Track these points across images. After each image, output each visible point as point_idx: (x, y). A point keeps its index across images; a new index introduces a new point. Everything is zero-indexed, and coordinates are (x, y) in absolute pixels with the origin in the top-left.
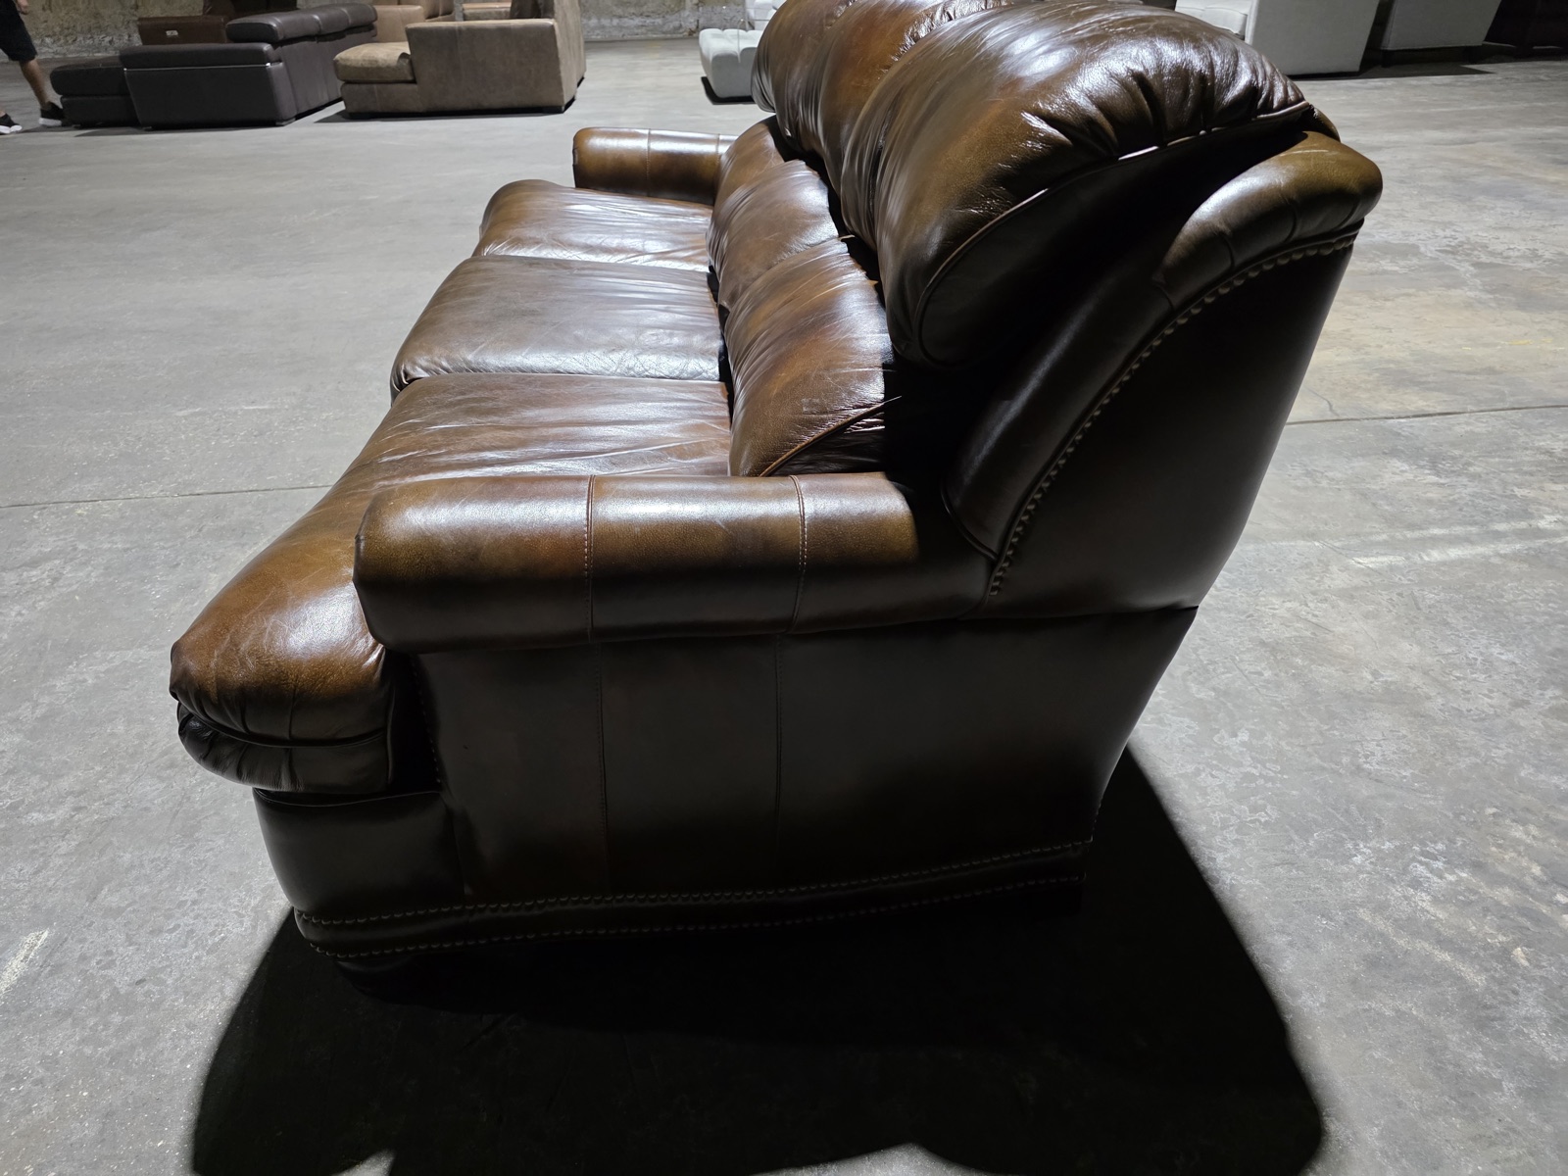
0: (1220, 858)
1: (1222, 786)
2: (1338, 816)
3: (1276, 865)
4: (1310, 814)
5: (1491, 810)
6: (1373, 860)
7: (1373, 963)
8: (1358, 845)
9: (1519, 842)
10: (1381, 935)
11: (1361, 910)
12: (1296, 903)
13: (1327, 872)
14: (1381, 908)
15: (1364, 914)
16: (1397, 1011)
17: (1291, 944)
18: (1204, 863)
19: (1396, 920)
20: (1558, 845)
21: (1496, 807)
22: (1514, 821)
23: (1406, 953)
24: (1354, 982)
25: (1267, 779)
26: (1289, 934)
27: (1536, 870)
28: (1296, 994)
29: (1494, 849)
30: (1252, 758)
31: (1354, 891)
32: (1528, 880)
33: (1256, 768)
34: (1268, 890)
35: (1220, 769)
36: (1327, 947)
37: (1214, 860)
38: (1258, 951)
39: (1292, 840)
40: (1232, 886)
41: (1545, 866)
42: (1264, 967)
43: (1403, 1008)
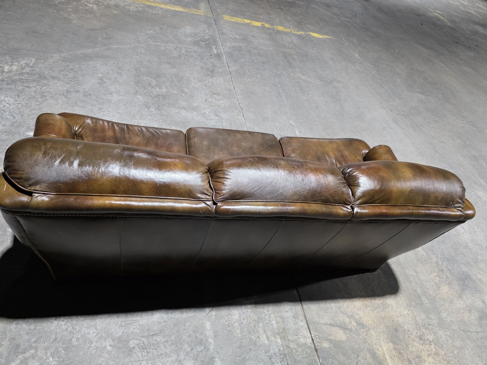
0: (63, 323)
1: (89, 334)
2: (69, 362)
3: (56, 336)
4: (71, 354)
6: (50, 363)
7: (18, 346)
8: (56, 362)
10: (25, 353)
11: (34, 351)
12: (42, 336)
13: (50, 348)
14: (33, 357)
15: (33, 351)
16: (3, 345)
17: (30, 329)
18: (62, 318)
19: (28, 359)
23: (17, 356)
24: (14, 339)
25: (89, 348)
26: (33, 330)
28: (16, 324)
30: (99, 347)
31: (41, 352)
33: (95, 346)
34: (48, 331)
35: (96, 336)
36: (26, 337)
37: (63, 321)
38: (31, 321)
39: (63, 344)
40: (53, 323)
42: (26, 320)
43: (3, 347)
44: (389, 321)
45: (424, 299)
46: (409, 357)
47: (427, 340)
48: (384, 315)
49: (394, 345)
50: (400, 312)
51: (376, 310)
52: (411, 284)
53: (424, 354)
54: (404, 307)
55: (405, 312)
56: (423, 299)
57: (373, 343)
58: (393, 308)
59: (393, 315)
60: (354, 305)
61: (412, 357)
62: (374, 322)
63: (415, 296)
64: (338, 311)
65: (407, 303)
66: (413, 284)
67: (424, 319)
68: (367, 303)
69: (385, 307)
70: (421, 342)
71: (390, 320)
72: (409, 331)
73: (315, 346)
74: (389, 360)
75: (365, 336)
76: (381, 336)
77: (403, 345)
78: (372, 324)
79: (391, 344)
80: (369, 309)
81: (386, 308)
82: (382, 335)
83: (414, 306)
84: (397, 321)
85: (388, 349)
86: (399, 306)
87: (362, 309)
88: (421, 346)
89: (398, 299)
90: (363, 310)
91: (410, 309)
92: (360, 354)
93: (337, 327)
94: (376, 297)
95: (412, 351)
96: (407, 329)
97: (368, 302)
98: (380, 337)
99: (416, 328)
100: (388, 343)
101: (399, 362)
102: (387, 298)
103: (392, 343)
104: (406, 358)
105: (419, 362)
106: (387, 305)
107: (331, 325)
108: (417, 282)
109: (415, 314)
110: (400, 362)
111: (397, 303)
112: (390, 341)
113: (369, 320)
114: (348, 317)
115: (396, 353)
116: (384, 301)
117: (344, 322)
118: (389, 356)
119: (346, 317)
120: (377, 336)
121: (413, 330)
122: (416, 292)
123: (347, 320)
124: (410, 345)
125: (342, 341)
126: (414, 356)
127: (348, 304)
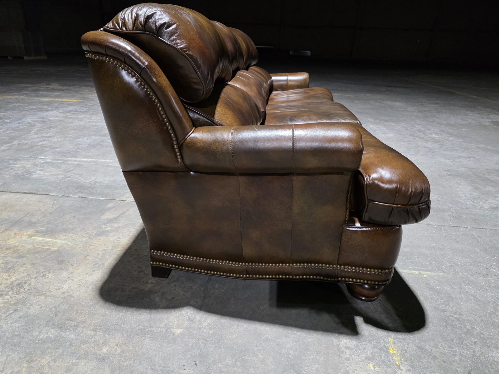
44: (77, 260)
45: (52, 333)
46: (24, 259)
47: (8, 292)
48: (88, 259)
49: (52, 251)
50: (73, 280)
51: (103, 254)
52: (92, 328)
53: (4, 276)
54: (72, 290)
55: (66, 286)
56: (53, 331)
57: (75, 235)
58: (86, 274)
59: (78, 269)
60: (127, 237)
61: (19, 262)
62: (92, 246)
63: (69, 320)
64: (131, 222)
65: (73, 297)
66: (89, 332)
67: (30, 309)
68: (118, 249)
69: (96, 266)
70: (15, 284)
71: (77, 262)
72: (44, 276)
73: (116, 200)
74: (46, 240)
75: (87, 232)
76: (72, 245)
77: (40, 260)
78: (92, 242)
79: (55, 249)
80: (110, 248)
81: (94, 265)
82: (72, 246)
83: (59, 305)
84: (68, 269)
85: (55, 244)
86: (80, 283)
87: (116, 241)
88: (14, 278)
89: (91, 288)
90: (114, 242)
91: (61, 296)
92: (78, 221)
93: (118, 217)
94: (116, 262)
95: (24, 265)
96: (48, 275)
97: (119, 251)
98: (73, 243)
99: (34, 288)
100: (59, 247)
101: (33, 247)
102: (104, 274)
103: (55, 251)
104: (28, 255)
105: (7, 266)
106: (96, 269)
107: (124, 213)
108: (85, 343)
109: (49, 299)
110: (32, 248)
111: (87, 283)
112: (59, 250)
113: (99, 242)
114: (119, 227)
115: (44, 249)
116: (104, 268)
117: (117, 222)
118: (49, 242)
119: (120, 226)
120: (77, 241)
121: (38, 282)
122: (74, 326)
123: (116, 225)
124: (30, 268)
125: (102, 215)
126: (18, 264)
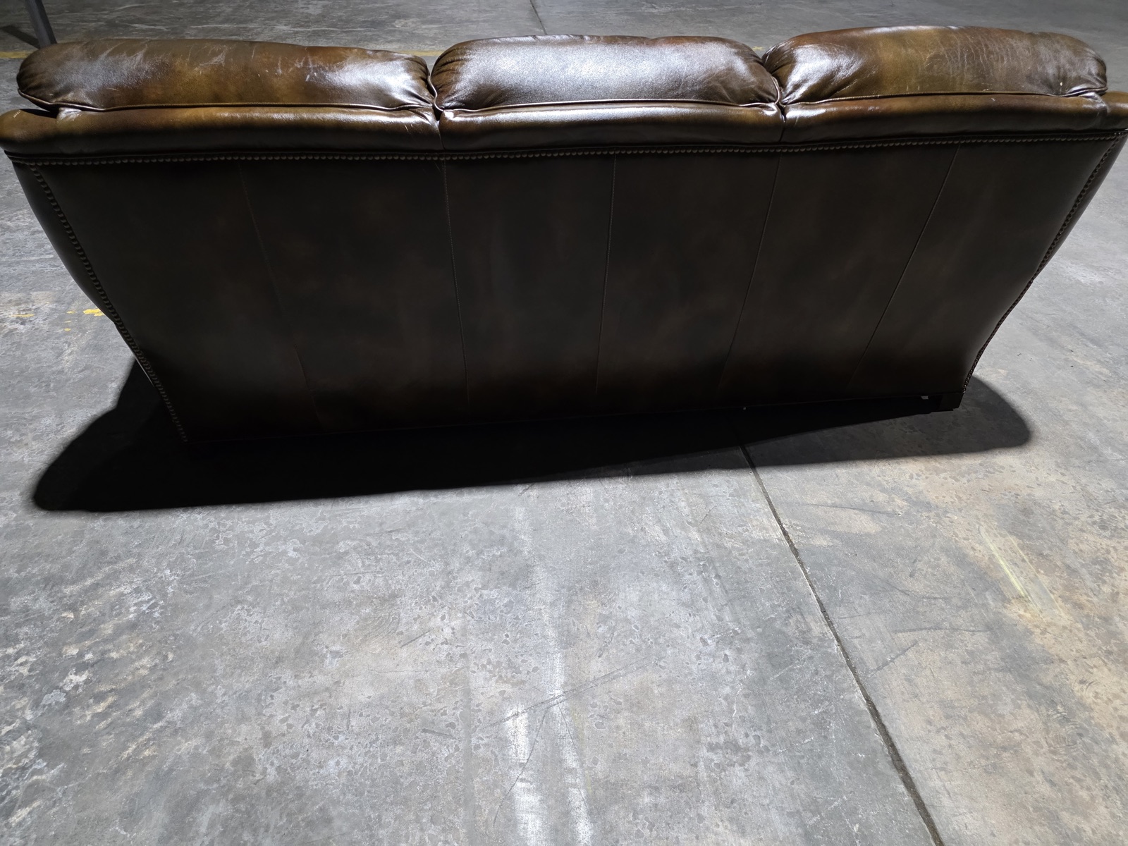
0: (199, 517)
1: (252, 532)
2: (204, 576)
3: (182, 537)
4: (211, 563)
5: (171, 656)
6: (164, 579)
7: (103, 553)
8: (178, 576)
9: (140, 658)
10: (116, 563)
11: (134, 560)
12: (154, 537)
13: (167, 555)
14: (131, 569)
15: (132, 560)
16: (73, 552)
17: (132, 527)
18: (198, 510)
19: (121, 572)
20: (125, 679)
21: (172, 661)
22: (156, 665)
23: (100, 568)
24: (98, 542)
25: (248, 554)
26: (137, 528)
27: (114, 655)
28: (105, 520)
29: (141, 641)
30: (270, 552)
31: (148, 562)
32: (110, 647)
33: (261, 551)
34: (168, 529)
35: (266, 535)
36: (123, 539)
37: (199, 513)
38: (136, 514)
39: (195, 548)
40: (178, 516)
41: (115, 661)
42: (126, 514)
43: (74, 554)
44: (1003, 496)
45: (1108, 451)
46: (1068, 562)
47: (1123, 529)
48: (989, 485)
49: (1020, 539)
50: (1037, 478)
51: (963, 477)
52: (1068, 427)
53: (1115, 557)
54: (1049, 469)
55: (1053, 479)
56: (1105, 452)
57: (957, 536)
58: (1014, 471)
59: (1016, 485)
60: (900, 469)
61: (1080, 563)
62: (959, 498)
63: (1081, 447)
64: (855, 482)
65: (1056, 462)
66: (1074, 426)
67: (1112, 489)
68: (938, 465)
69: (992, 470)
70: (1108, 533)
71: (1007, 493)
72: (1064, 512)
73: (792, 545)
74: (1009, 568)
75: (934, 525)
76: (982, 523)
77: (1049, 540)
78: (952, 503)
79: (1014, 541)
80: (943, 475)
81: (994, 473)
82: (985, 522)
83: (1079, 467)
84: (1029, 495)
85: (1002, 548)
86: (1033, 468)
87: (924, 477)
88: (1105, 542)
89: (1029, 454)
90: (927, 478)
91: (1068, 473)
92: (919, 558)
93: (854, 509)
94: (964, 454)
95: (1077, 550)
96: (1060, 509)
97: (940, 463)
98: (977, 526)
99: (1089, 506)
100: (1003, 536)
101: (1038, 572)
102: (997, 455)
103: (1017, 535)
104: (1059, 563)
105: (1101, 571)
106: (996, 468)
107: (834, 506)
108: (1085, 423)
109: (1084, 481)
110: (1042, 572)
111: (1027, 462)
112: (1009, 532)
113: (945, 495)
114: (884, 490)
115: (1027, 554)
116: (988, 460)
117: (872, 501)
118: (1007, 561)
119: (879, 492)
120: (969, 523)
121: (1080, 510)
122: (1081, 440)
123: (881, 497)
124: (1072, 539)
125: (868, 535)
126: (1084, 560)
127: (884, 468)
